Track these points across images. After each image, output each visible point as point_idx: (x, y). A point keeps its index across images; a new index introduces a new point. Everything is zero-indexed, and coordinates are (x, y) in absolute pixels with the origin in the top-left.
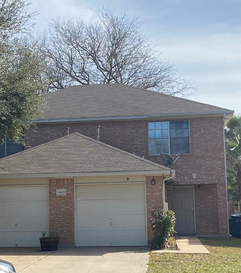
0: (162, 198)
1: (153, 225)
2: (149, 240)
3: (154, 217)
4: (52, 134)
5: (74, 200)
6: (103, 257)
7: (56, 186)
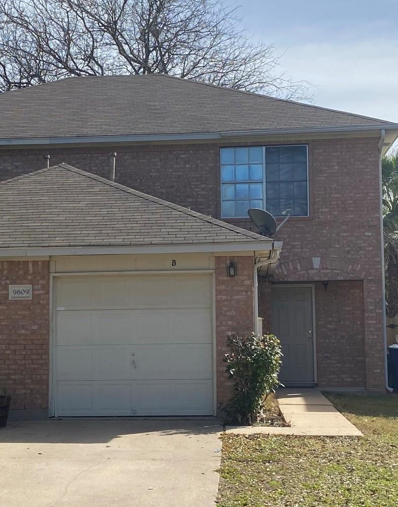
0: (252, 307)
1: (229, 368)
2: (220, 403)
3: (232, 351)
4: (15, 171)
5: (48, 310)
6: (107, 447)
7: (7, 278)
